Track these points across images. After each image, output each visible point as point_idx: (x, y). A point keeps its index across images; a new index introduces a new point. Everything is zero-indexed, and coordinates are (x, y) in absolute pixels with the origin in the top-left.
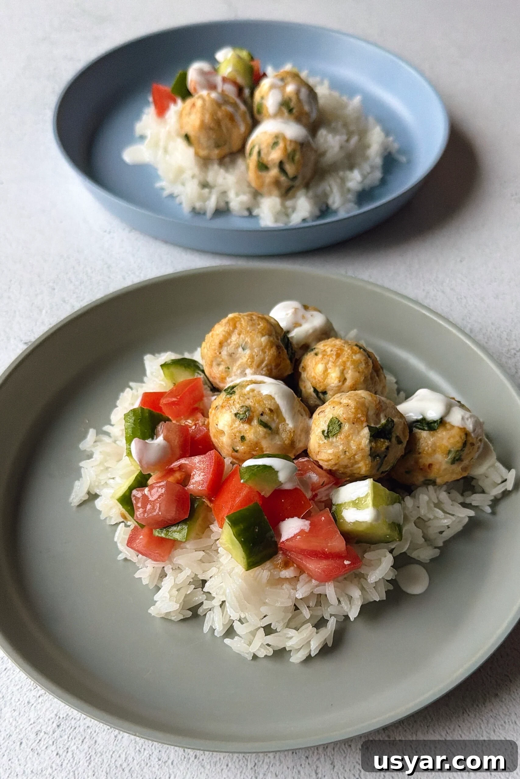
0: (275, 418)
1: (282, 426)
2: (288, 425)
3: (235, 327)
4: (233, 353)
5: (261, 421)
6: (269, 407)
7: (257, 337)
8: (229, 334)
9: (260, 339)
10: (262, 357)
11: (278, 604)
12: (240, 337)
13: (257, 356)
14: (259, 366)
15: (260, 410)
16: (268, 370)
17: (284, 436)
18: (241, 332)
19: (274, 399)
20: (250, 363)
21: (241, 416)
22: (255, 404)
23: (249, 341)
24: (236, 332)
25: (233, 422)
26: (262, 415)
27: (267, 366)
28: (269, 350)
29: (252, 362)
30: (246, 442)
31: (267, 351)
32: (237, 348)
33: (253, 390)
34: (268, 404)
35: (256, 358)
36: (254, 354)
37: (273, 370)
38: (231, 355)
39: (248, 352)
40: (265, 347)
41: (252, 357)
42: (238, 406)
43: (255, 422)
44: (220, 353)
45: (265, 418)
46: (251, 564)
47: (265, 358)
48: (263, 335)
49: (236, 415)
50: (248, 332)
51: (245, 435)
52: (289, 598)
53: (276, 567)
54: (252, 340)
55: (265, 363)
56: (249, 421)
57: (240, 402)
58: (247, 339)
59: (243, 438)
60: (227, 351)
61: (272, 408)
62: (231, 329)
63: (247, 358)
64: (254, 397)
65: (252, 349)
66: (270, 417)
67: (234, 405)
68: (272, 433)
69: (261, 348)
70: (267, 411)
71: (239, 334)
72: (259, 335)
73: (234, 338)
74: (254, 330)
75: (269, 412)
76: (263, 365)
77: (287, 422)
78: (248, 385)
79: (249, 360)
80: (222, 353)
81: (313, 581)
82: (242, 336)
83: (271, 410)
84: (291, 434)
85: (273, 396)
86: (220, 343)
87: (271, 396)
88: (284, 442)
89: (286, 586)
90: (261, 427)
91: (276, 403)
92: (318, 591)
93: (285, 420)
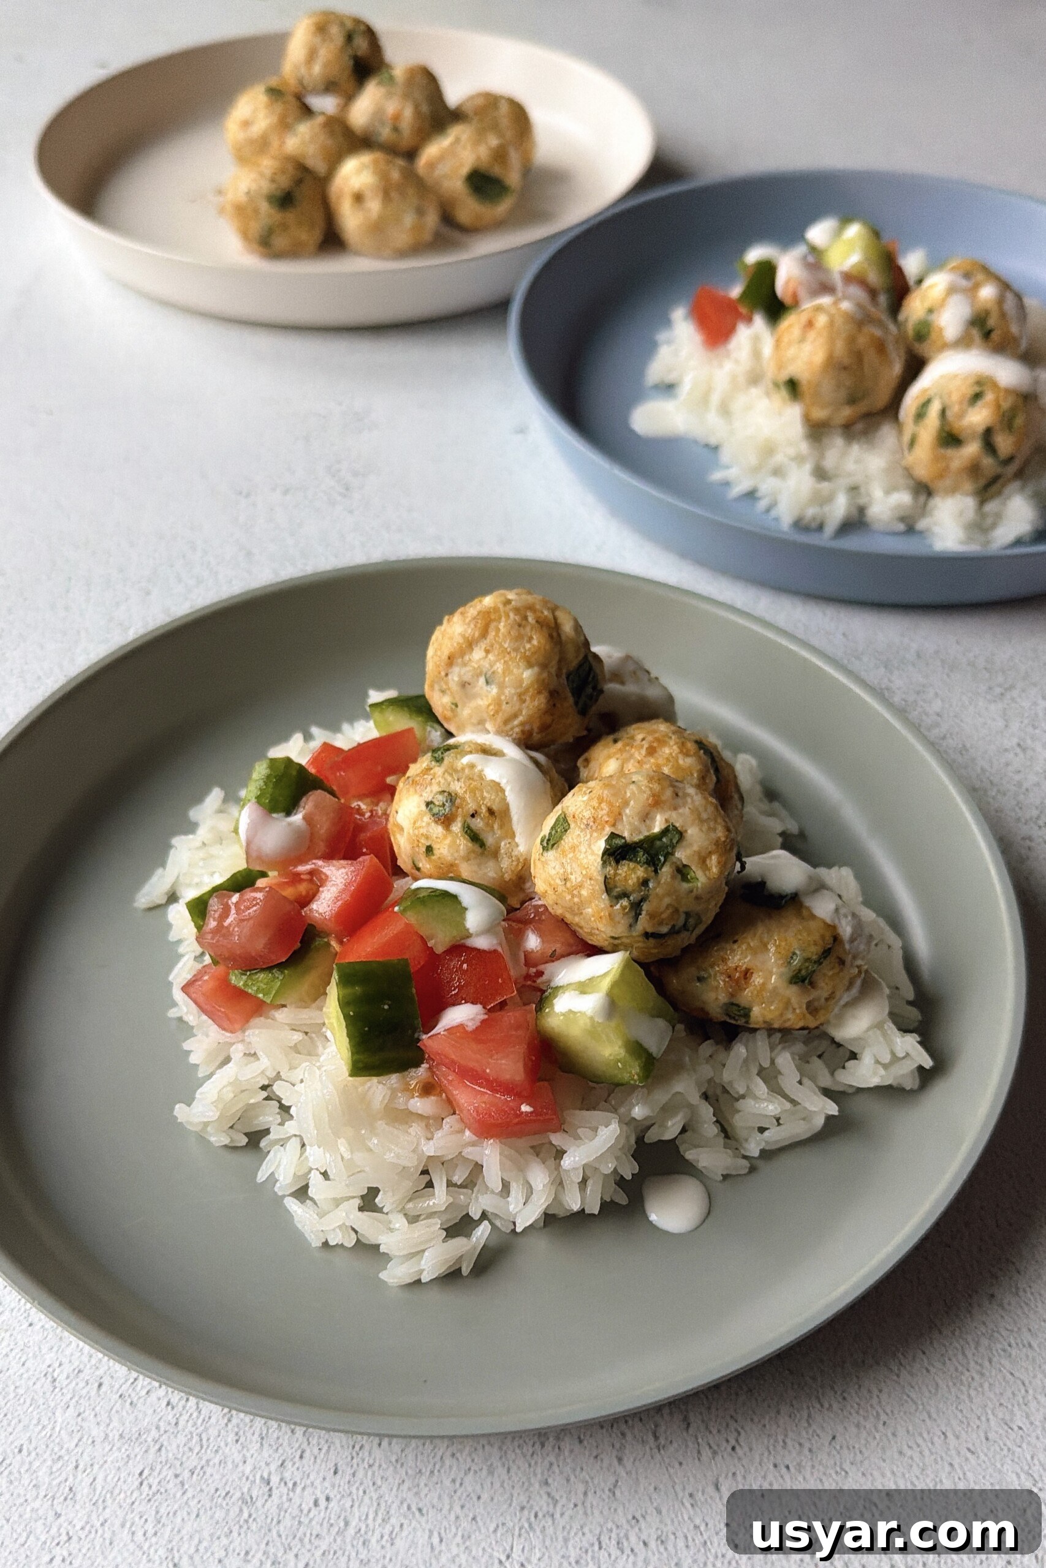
0: (496, 826)
1: (505, 845)
2: (517, 846)
3: (484, 634)
4: (469, 684)
5: (469, 827)
6: (489, 805)
7: (518, 667)
8: (470, 644)
9: (521, 670)
10: (517, 708)
11: (390, 1157)
12: (486, 657)
13: (507, 703)
14: (506, 722)
15: (471, 806)
16: (523, 732)
17: (505, 863)
18: (492, 646)
19: (503, 791)
20: (492, 713)
21: (436, 810)
22: (465, 792)
23: (500, 670)
24: (483, 645)
25: (421, 815)
26: (473, 816)
27: (522, 724)
28: (533, 698)
29: (497, 712)
30: (433, 858)
31: (528, 698)
32: (479, 675)
33: (472, 766)
34: (489, 798)
35: (504, 706)
36: (503, 698)
37: (535, 734)
38: (464, 685)
39: (494, 690)
40: (527, 690)
41: (498, 702)
42: (436, 788)
43: (457, 827)
44: (447, 675)
45: (478, 824)
46: (361, 1065)
47: (520, 710)
48: (530, 665)
49: (428, 804)
50: (504, 651)
51: (435, 846)
52: (414, 1151)
53: (406, 1089)
54: (507, 671)
55: (521, 718)
56: (446, 821)
57: (442, 781)
58: (498, 665)
59: (429, 850)
60: (460, 676)
61: (495, 808)
62: (477, 634)
63: (490, 701)
64: (470, 779)
65: (501, 687)
66: (487, 824)
67: (431, 784)
68: (482, 854)
69: (518, 691)
70: (484, 809)
71: (487, 652)
72: (522, 664)
73: (477, 654)
74: (516, 650)
75: (487, 815)
76: (516, 722)
77: (517, 840)
78: (471, 752)
79: (491, 707)
80: (450, 677)
81: (467, 1133)
82: (491, 657)
83: (491, 812)
84: (517, 865)
85: (502, 785)
86: (449, 658)
87: (498, 784)
88: (502, 876)
89: (416, 1129)
90: (464, 838)
91: (504, 799)
92: (471, 1153)
93: (513, 836)
